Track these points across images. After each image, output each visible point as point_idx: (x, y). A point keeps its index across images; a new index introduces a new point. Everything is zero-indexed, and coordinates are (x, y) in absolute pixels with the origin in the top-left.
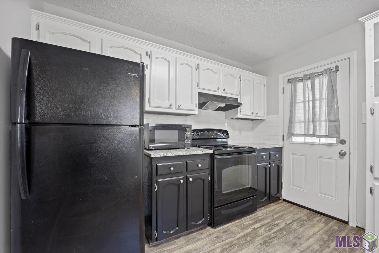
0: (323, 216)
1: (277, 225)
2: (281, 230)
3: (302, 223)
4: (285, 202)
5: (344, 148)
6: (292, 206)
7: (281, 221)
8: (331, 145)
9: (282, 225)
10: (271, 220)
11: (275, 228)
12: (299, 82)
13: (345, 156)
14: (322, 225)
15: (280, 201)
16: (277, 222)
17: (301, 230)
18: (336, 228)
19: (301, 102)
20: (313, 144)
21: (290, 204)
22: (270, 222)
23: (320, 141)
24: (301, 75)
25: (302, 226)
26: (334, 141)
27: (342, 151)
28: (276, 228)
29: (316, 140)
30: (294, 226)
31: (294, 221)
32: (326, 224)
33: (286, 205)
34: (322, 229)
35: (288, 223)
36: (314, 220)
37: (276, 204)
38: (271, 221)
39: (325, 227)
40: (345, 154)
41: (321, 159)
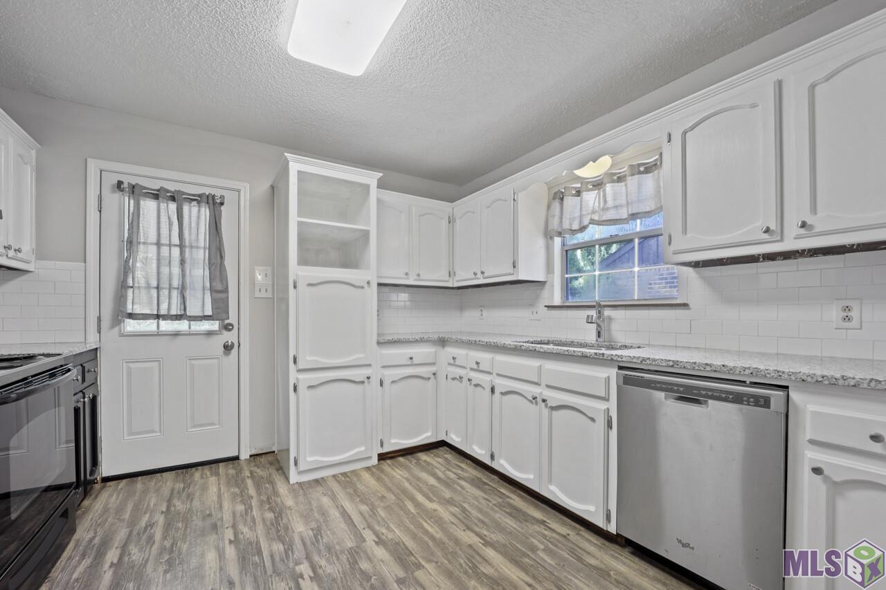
0: (200, 468)
1: (151, 525)
2: (168, 526)
3: (184, 494)
4: (109, 484)
5: (230, 337)
6: (136, 482)
7: (148, 515)
8: (210, 334)
9: (161, 519)
10: (126, 528)
11: (155, 532)
12: (147, 199)
13: (233, 351)
14: (213, 479)
15: (97, 486)
16: (145, 521)
17: (196, 503)
18: (232, 472)
19: (151, 244)
20: (176, 334)
21: (124, 481)
22: (131, 532)
23: (190, 327)
24: (155, 185)
25: (190, 497)
26: (214, 326)
27: (227, 342)
28: (157, 531)
29: (183, 326)
30: (179, 505)
31: (169, 501)
32: (217, 474)
33: (119, 487)
34: (219, 484)
35: (164, 510)
36: (196, 479)
37: (93, 496)
38: (128, 530)
39: (219, 480)
40: (232, 346)
41: (193, 362)
